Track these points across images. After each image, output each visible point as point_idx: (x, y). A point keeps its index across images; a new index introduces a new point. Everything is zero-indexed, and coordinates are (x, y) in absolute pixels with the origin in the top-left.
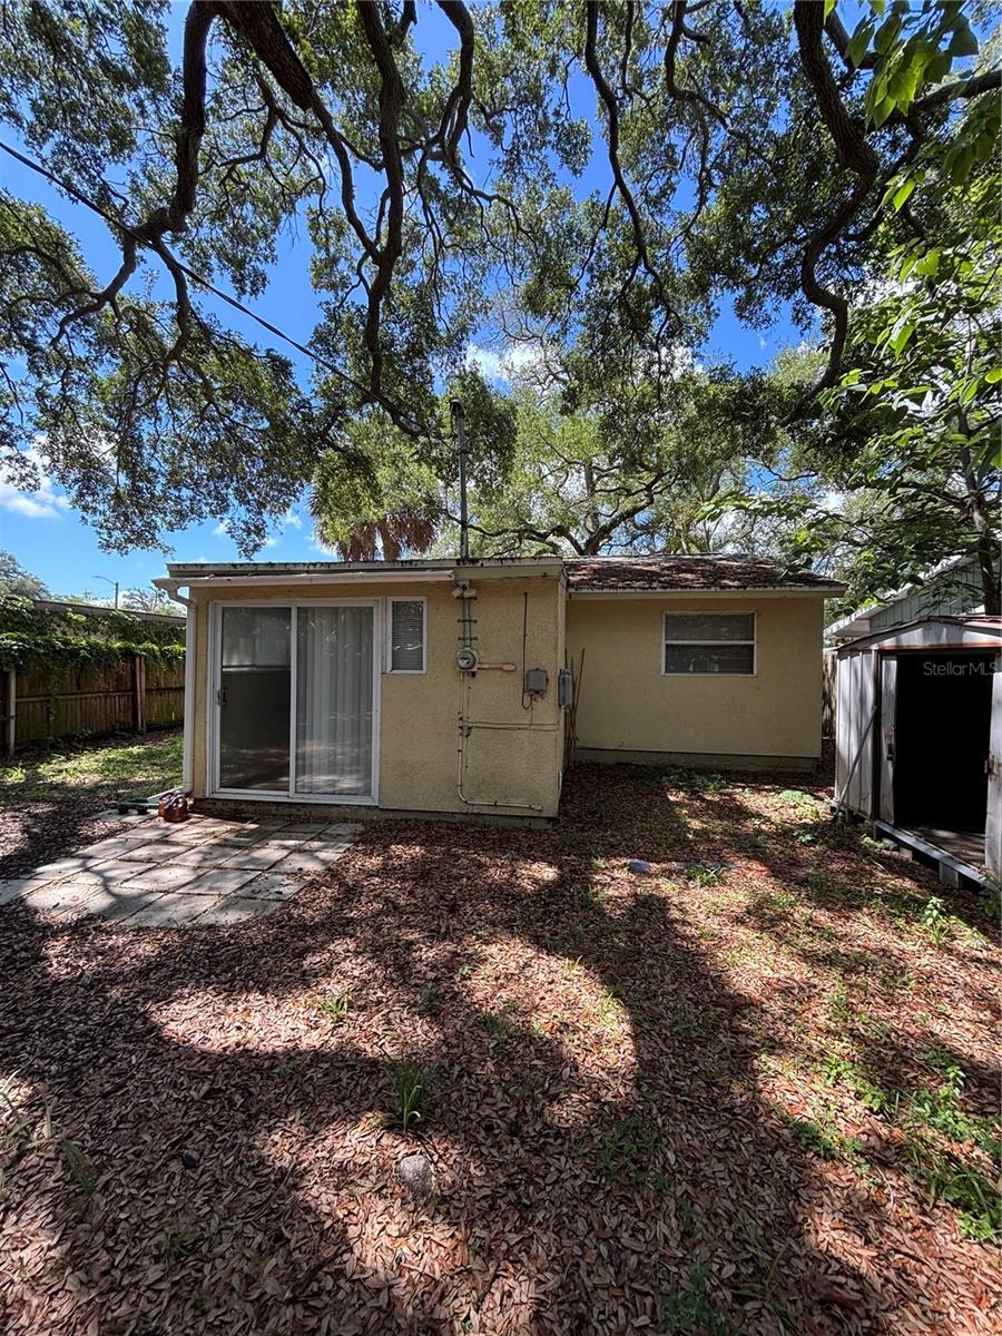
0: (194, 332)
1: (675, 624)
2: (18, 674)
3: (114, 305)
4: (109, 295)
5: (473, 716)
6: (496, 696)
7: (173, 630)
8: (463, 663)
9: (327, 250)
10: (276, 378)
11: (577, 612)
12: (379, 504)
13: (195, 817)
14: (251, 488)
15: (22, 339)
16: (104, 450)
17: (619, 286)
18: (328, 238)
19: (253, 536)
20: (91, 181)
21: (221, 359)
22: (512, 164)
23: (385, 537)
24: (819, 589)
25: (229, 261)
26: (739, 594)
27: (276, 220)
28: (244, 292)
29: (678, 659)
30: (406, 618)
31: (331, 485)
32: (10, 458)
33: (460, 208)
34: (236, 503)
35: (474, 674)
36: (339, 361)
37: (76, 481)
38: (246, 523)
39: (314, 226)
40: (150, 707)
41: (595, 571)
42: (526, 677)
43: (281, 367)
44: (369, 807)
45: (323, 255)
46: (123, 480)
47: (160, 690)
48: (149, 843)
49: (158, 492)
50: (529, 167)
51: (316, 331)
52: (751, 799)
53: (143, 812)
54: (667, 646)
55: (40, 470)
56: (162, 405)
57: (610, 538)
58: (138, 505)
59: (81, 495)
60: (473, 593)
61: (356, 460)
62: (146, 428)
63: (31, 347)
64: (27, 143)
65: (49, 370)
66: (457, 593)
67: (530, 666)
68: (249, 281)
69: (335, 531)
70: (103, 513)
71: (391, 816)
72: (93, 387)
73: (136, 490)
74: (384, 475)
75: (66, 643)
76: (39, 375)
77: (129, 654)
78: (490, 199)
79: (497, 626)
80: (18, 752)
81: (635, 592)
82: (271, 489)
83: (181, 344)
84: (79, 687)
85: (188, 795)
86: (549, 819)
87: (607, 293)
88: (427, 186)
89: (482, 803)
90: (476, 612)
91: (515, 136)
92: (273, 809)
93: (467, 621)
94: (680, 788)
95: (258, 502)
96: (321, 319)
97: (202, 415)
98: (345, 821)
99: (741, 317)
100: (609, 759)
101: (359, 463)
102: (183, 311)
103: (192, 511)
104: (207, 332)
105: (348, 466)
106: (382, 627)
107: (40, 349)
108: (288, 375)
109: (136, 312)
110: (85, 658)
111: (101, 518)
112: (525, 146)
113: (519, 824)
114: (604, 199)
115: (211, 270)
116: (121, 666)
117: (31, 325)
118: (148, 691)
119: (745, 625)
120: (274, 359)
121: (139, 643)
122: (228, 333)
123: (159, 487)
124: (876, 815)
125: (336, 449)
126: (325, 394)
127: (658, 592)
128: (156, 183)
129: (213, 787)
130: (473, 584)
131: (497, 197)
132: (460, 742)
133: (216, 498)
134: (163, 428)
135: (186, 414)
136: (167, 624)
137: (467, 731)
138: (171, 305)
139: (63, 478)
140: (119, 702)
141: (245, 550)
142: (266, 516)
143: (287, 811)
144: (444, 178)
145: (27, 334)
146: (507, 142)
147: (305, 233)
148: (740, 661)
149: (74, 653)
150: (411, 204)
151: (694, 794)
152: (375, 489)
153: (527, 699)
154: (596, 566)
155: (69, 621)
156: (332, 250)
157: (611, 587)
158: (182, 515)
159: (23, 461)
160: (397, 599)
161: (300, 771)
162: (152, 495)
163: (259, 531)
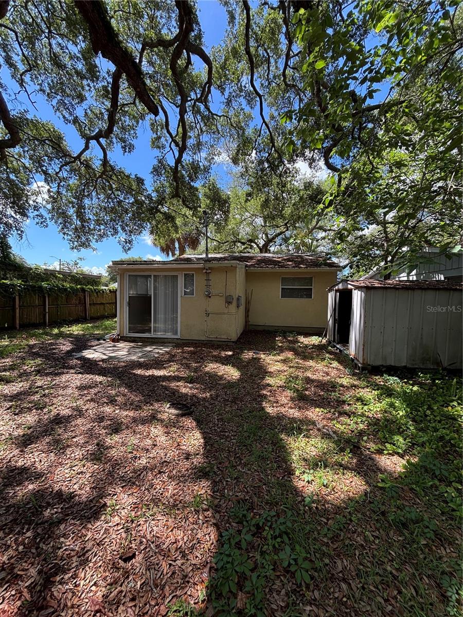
0: (108, 169)
1: (284, 281)
2: (48, 297)
3: (80, 161)
4: (78, 157)
5: (210, 310)
6: (217, 304)
7: (94, 281)
8: (206, 293)
9: (157, 134)
10: (138, 185)
11: (250, 276)
12: (177, 232)
13: (121, 342)
14: (127, 225)
15: (42, 170)
16: (71, 211)
17: (267, 154)
18: (157, 129)
19: (128, 244)
20: (71, 114)
21: (118, 178)
22: (229, 103)
23: (179, 243)
24: (333, 268)
25: (120, 139)
26: (306, 270)
27: (138, 122)
28: (126, 152)
29: (286, 293)
30: (189, 278)
31: (159, 226)
32: (37, 215)
33: (209, 119)
34: (121, 231)
35: (210, 297)
36: (162, 178)
37: (61, 223)
38: (126, 239)
39: (152, 124)
40: (91, 310)
41: (258, 260)
42: (226, 298)
43: (140, 181)
44: (177, 339)
45: (155, 136)
46: (79, 223)
47: (94, 304)
48: (110, 347)
49: (92, 227)
50: (234, 104)
51: (154, 168)
52: (302, 339)
53: (104, 340)
54: (282, 289)
55: (48, 219)
56: (94, 194)
57: (275, 242)
58: (83, 232)
59: (63, 228)
60: (210, 271)
61: (169, 217)
62: (87, 202)
63: (45, 173)
64: (47, 100)
65: (52, 181)
66: (204, 271)
67: (228, 294)
68: (128, 148)
69: (160, 242)
70: (70, 235)
71: (184, 341)
72: (69, 188)
73: (83, 226)
74: (179, 221)
75: (63, 286)
76: (48, 184)
77: (83, 290)
78: (220, 117)
79: (217, 281)
80: (49, 325)
81: (270, 268)
82: (135, 225)
83: (103, 173)
84: (67, 302)
85: (118, 335)
86: (233, 342)
87: (262, 157)
88: (196, 111)
89: (213, 337)
90: (211, 277)
91: (230, 93)
92: (146, 339)
93: (208, 280)
94: (280, 336)
95: (130, 231)
96: (156, 162)
97: (108, 197)
98: (170, 343)
99: (311, 167)
100: (260, 328)
101: (169, 218)
102: (105, 162)
103: (104, 234)
104: (113, 169)
105: (166, 219)
106: (181, 281)
107: (49, 174)
108: (143, 184)
109: (86, 161)
110: (69, 291)
111: (70, 238)
112: (233, 97)
113: (224, 343)
114: (259, 127)
115: (113, 143)
116: (81, 294)
117: (46, 165)
118: (90, 304)
119: (309, 281)
120: (138, 178)
121: (86, 286)
122: (120, 169)
123: (92, 226)
124: (334, 341)
125: (161, 213)
126: (157, 191)
127: (277, 269)
128: (93, 112)
129: (126, 333)
130: (210, 268)
131: (223, 115)
132: (206, 318)
133: (113, 229)
134: (93, 202)
135: (102, 196)
136: (92, 278)
137: (208, 315)
138: (101, 160)
139: (56, 222)
140: (80, 308)
141: (125, 250)
142: (133, 237)
143: (151, 340)
144: (202, 107)
145: (44, 168)
146: (227, 94)
147: (148, 127)
148: (308, 293)
149: (66, 290)
150: (189, 117)
151: (285, 337)
152: (176, 229)
153: (227, 305)
154: (259, 258)
155: (56, 277)
156: (159, 134)
157: (261, 267)
158: (101, 236)
159: (42, 216)
160: (186, 273)
161: (155, 331)
162: (89, 228)
163: (130, 242)
